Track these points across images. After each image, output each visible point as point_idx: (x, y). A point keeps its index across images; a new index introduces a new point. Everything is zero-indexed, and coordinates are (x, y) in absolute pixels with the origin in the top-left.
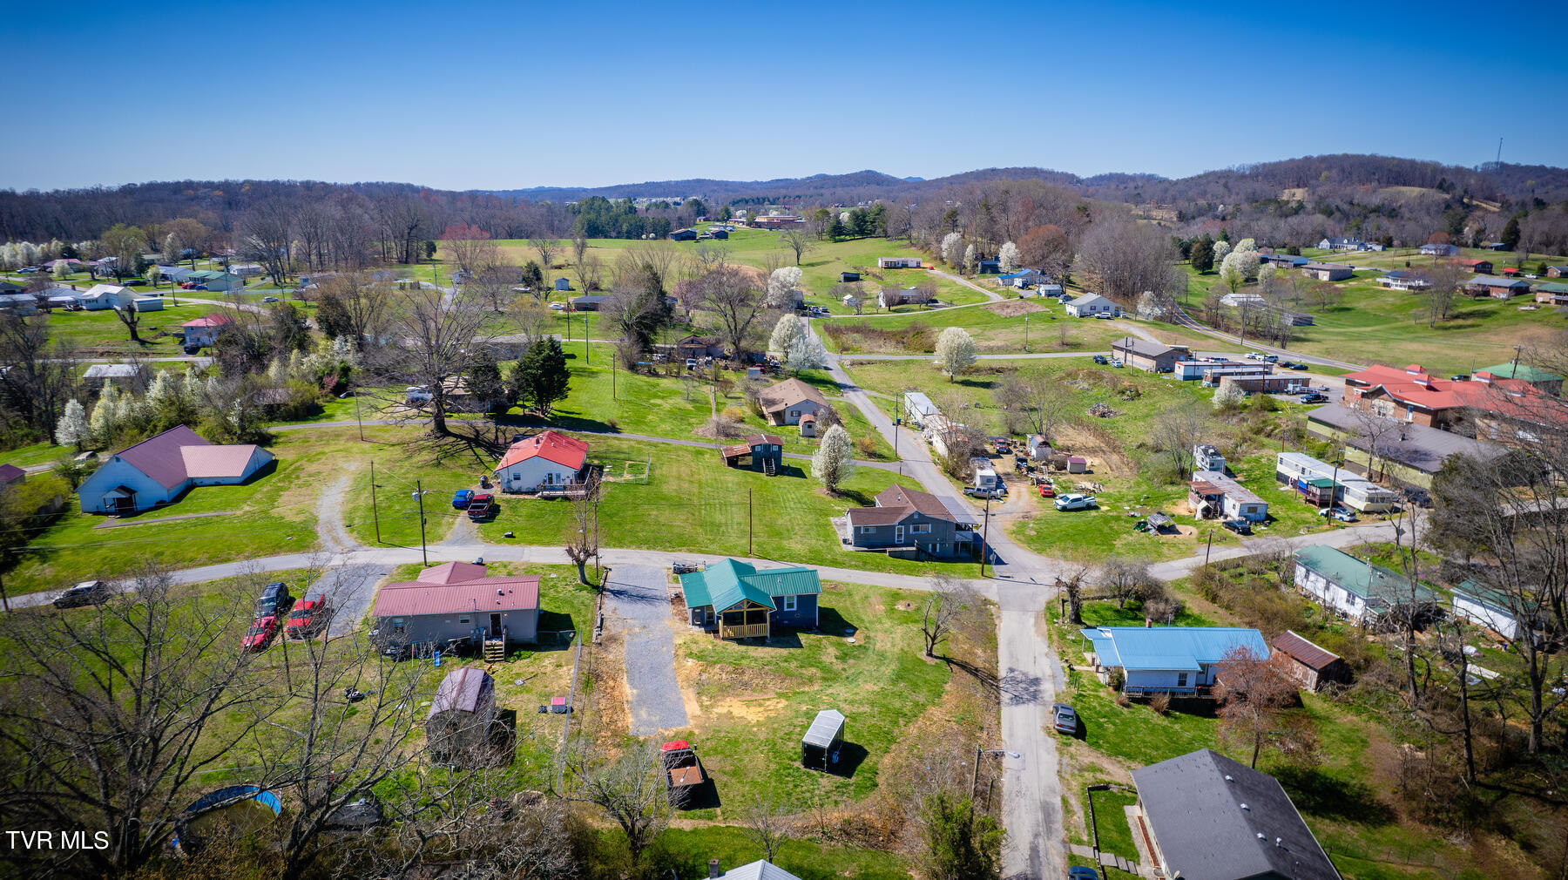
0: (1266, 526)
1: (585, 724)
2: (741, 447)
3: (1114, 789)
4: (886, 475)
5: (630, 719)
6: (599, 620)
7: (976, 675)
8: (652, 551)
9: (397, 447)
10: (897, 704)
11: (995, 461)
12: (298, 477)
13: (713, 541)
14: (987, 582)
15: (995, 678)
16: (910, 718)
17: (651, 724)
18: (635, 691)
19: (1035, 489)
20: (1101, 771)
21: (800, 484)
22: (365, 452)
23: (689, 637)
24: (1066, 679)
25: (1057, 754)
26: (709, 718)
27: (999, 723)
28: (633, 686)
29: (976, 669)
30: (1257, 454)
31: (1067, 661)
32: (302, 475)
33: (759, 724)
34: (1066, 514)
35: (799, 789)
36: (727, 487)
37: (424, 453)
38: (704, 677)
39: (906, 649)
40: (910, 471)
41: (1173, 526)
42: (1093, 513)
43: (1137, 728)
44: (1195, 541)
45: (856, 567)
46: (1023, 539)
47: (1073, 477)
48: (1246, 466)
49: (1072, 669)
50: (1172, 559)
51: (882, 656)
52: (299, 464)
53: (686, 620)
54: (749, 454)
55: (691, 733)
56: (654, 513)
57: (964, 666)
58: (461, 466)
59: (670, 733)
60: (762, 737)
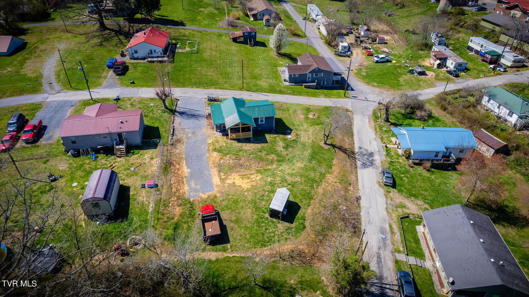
0: (465, 73)
1: (163, 194)
2: (238, 33)
3: (411, 217)
4: (301, 45)
5: (186, 188)
6: (172, 131)
7: (346, 153)
8: (198, 89)
9: (83, 36)
10: (312, 175)
11: (346, 37)
12: (35, 52)
13: (226, 83)
14: (347, 100)
15: (353, 153)
16: (318, 183)
17: (196, 191)
18: (189, 170)
19: (364, 51)
20: (405, 207)
21: (265, 50)
22: (68, 39)
23: (215, 139)
24: (385, 153)
25: (384, 198)
26: (224, 186)
27: (357, 179)
28: (188, 167)
29: (346, 150)
30: (457, 36)
31: (384, 143)
32: (37, 51)
33: (248, 190)
34: (378, 64)
35: (267, 231)
36: (233, 53)
37: (95, 39)
38: (222, 161)
39: (314, 140)
40: (311, 43)
41: (425, 72)
42: (389, 64)
43: (417, 179)
44: (434, 79)
45: (290, 94)
46: (361, 77)
47: (379, 45)
48: (453, 42)
49: (387, 147)
50: (425, 88)
51: (304, 145)
52: (36, 45)
53: (213, 128)
54: (242, 37)
55: (215, 196)
56: (199, 68)
57: (340, 148)
58: (112, 46)
59: (204, 196)
60: (249, 198)
